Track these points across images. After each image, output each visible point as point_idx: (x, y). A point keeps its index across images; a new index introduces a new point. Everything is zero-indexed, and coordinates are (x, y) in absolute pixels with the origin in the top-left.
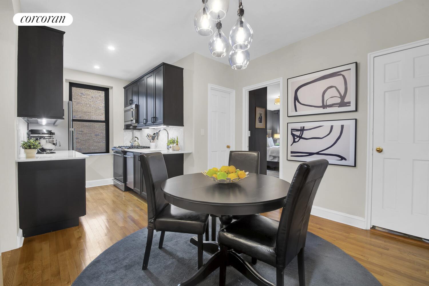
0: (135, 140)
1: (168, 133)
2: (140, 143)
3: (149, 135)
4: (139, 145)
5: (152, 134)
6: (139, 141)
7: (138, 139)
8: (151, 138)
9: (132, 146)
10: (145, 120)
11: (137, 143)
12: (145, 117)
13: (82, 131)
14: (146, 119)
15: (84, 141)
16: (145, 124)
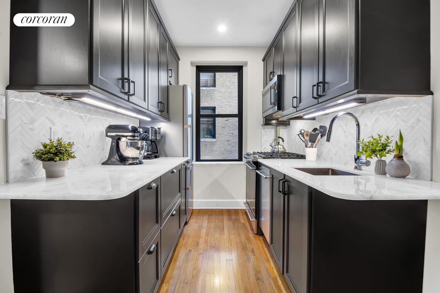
0: (279, 143)
1: (358, 125)
2: (286, 148)
3: (303, 132)
4: (285, 150)
5: (310, 131)
6: (285, 144)
7: (283, 141)
8: (307, 138)
9: (273, 152)
10: (295, 99)
11: (281, 147)
12: (296, 93)
13: (233, 134)
14: (298, 96)
15: (234, 143)
16: (295, 107)
